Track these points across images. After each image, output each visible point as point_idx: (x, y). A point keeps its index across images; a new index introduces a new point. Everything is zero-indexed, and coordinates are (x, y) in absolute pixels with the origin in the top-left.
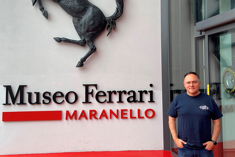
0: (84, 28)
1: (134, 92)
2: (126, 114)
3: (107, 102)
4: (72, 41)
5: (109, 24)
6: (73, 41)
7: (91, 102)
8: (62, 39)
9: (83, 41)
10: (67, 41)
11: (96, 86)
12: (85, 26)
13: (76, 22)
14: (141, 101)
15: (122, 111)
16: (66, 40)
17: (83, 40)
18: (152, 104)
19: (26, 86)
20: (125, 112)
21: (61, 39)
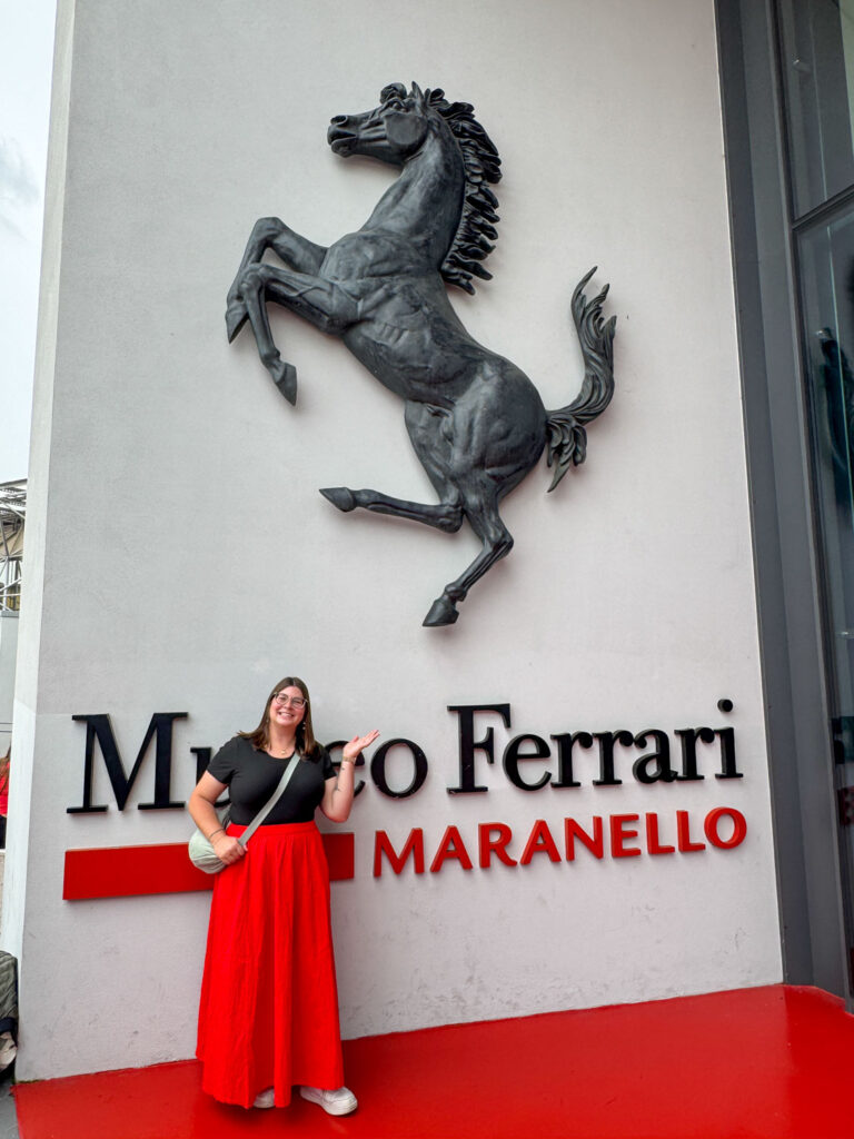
0: (467, 449)
1: (661, 738)
2: (633, 834)
3: (555, 786)
4: (405, 506)
5: (563, 439)
6: (409, 508)
7: (484, 790)
8: (364, 498)
9: (456, 506)
10: (384, 503)
11: (504, 711)
12: (470, 441)
13: (422, 423)
14: (691, 774)
15: (617, 821)
16: (379, 499)
17: (453, 503)
18: (731, 786)
19: (183, 716)
20: (627, 828)
21: (357, 497)
